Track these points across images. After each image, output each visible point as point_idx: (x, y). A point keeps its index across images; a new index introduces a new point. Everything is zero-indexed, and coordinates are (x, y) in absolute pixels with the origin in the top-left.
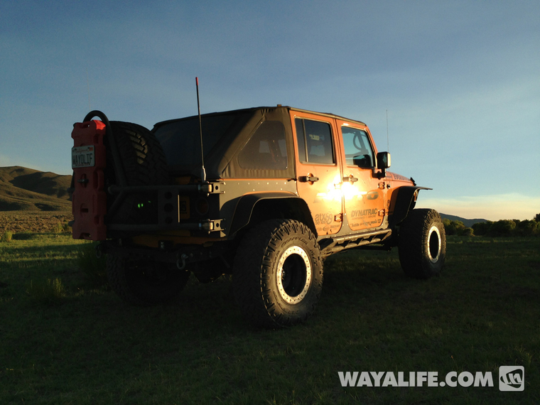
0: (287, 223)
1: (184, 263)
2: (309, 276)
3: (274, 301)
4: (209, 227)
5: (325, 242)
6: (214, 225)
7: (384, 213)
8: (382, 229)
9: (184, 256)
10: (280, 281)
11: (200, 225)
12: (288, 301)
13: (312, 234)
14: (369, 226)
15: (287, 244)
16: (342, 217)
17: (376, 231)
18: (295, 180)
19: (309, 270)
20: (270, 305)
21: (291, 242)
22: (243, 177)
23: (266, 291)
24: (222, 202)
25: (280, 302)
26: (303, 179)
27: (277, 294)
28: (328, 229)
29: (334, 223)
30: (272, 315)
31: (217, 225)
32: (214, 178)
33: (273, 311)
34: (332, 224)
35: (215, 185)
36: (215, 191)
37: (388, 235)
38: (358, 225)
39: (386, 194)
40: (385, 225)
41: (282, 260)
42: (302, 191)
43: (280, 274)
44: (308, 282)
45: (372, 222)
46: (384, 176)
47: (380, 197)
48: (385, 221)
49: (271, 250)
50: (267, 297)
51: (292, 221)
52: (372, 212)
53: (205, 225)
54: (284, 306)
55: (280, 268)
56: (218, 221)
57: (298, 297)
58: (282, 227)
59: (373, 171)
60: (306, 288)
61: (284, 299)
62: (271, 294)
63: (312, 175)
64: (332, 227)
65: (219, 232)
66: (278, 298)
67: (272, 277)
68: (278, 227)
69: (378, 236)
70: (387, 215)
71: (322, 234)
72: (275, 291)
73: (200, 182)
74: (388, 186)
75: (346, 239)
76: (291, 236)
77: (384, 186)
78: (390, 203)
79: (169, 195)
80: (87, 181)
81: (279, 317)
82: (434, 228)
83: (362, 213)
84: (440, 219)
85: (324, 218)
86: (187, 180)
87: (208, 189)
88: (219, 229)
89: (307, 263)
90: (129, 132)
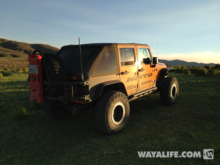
0: (116, 94)
1: (75, 111)
2: (124, 113)
3: (110, 125)
4: (85, 98)
5: (132, 96)
6: (87, 98)
7: (154, 81)
8: (153, 88)
9: (75, 109)
10: (113, 117)
11: (81, 98)
12: (116, 124)
13: (126, 96)
14: (148, 87)
15: (116, 102)
16: (137, 86)
17: (151, 89)
18: (119, 75)
19: (124, 111)
20: (109, 127)
22: (98, 76)
23: (107, 122)
24: (90, 88)
25: (113, 125)
26: (122, 73)
27: (112, 122)
28: (132, 91)
29: (134, 89)
30: (110, 130)
32: (86, 78)
34: (133, 89)
35: (87, 81)
36: (87, 84)
37: (156, 89)
38: (144, 87)
39: (156, 74)
40: (155, 86)
41: (114, 109)
42: (123, 79)
43: (113, 114)
44: (124, 115)
45: (150, 85)
46: (155, 67)
47: (153, 75)
48: (155, 84)
49: (109, 106)
50: (108, 124)
51: (118, 93)
52: (150, 81)
53: (83, 98)
54: (114, 126)
55: (113, 112)
56: (89, 96)
57: (120, 122)
58: (114, 96)
59: (151, 65)
60: (123, 118)
61: (114, 123)
62: (109, 123)
63: (126, 71)
64: (133, 90)
65: (89, 100)
66: (112, 124)
67: (109, 116)
68: (112, 96)
69: (152, 91)
70: (155, 81)
71: (129, 94)
72: (111, 121)
73: (81, 80)
74: (157, 70)
75: (139, 94)
76: (117, 99)
77: (155, 70)
78: (157, 76)
79: (68, 86)
80: (35, 80)
81: (113, 131)
82: (174, 85)
83: (145, 83)
84: (177, 81)
85: (130, 87)
86: (75, 78)
87: (84, 84)
88: (89, 98)
89: (124, 108)
90: (51, 59)
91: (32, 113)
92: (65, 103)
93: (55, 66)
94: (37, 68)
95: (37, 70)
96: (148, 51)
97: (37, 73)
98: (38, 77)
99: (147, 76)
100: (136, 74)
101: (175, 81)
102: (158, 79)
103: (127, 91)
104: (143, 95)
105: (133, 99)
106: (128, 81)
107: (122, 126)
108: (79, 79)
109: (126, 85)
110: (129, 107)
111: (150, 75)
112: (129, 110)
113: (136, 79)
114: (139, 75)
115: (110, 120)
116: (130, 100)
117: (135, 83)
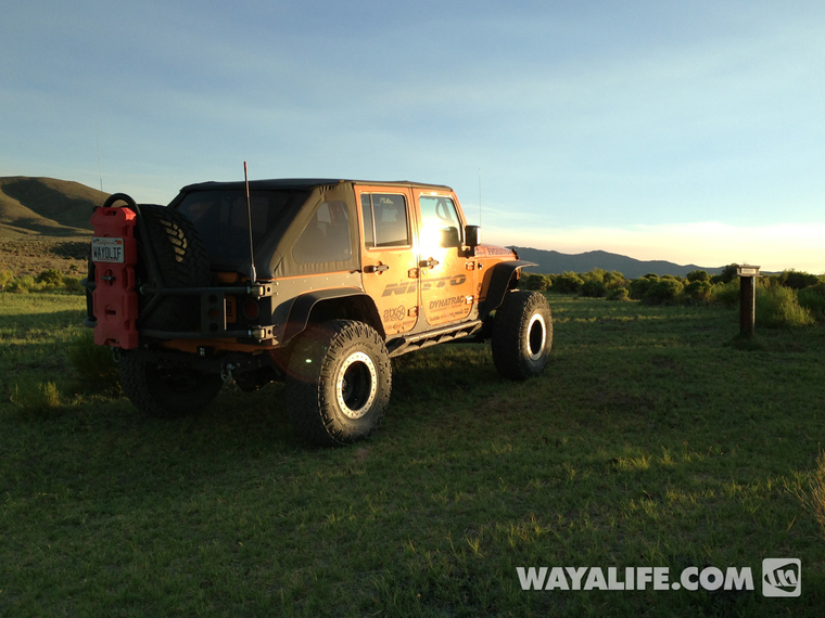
0: (349, 326)
1: (230, 373)
2: (374, 386)
3: (333, 417)
4: (260, 335)
5: (396, 343)
6: (266, 333)
7: (473, 301)
8: (469, 321)
9: (230, 366)
10: (340, 393)
11: (250, 333)
12: (350, 415)
13: (379, 337)
14: (452, 318)
15: (349, 351)
16: (417, 311)
17: (462, 323)
18: (360, 271)
19: (374, 379)
20: (328, 421)
21: (353, 348)
22: (298, 274)
23: (324, 404)
24: (274, 305)
25: (340, 417)
26: (370, 269)
27: (336, 408)
28: (399, 326)
29: (407, 319)
30: (331, 431)
31: (269, 332)
32: (265, 277)
33: (331, 429)
34: (404, 320)
35: (267, 286)
36: (267, 294)
37: (477, 328)
38: (438, 318)
39: (477, 278)
40: (474, 315)
41: (343, 370)
42: (372, 287)
43: (340, 386)
44: (373, 393)
45: (457, 313)
46: (473, 255)
47: (468, 280)
48: (475, 309)
49: (331, 359)
50: (324, 412)
51: (356, 324)
52: (460, 300)
53: (255, 332)
54: (344, 421)
55: (341, 378)
56: (271, 328)
57: (361, 410)
58: (344, 332)
59: (460, 249)
60: (371, 399)
61: (342, 413)
62: (329, 409)
63: (381, 264)
64: (404, 323)
65: (271, 339)
66: (338, 412)
67: (330, 389)
68: (339, 332)
69: (463, 330)
70: (476, 302)
71: (391, 333)
72: (335, 404)
73: (249, 283)
74: (479, 266)
75: (422, 336)
76: (353, 342)
77: (473, 266)
78: (482, 286)
79: (213, 299)
80: (114, 279)
81: (339, 434)
82: (536, 316)
83: (443, 303)
84: (545, 304)
85: (395, 313)
86: (231, 278)
87: (259, 292)
88: (271, 336)
89: (373, 371)
90: (163, 222)
91: (75, 402)
92: (199, 351)
93: (174, 241)
94: (121, 246)
95: (121, 251)
96: (450, 205)
97: (121, 259)
98: (125, 271)
99: (448, 282)
100: (413, 274)
101: (541, 304)
102: (484, 295)
103: (385, 325)
104: (434, 343)
105: (405, 349)
106: (387, 293)
107: (367, 425)
108: (244, 280)
109: (382, 305)
110: (388, 372)
111: (458, 280)
112: (390, 379)
113: (411, 290)
114: (423, 277)
115: (331, 401)
116: (395, 353)
117: (408, 300)
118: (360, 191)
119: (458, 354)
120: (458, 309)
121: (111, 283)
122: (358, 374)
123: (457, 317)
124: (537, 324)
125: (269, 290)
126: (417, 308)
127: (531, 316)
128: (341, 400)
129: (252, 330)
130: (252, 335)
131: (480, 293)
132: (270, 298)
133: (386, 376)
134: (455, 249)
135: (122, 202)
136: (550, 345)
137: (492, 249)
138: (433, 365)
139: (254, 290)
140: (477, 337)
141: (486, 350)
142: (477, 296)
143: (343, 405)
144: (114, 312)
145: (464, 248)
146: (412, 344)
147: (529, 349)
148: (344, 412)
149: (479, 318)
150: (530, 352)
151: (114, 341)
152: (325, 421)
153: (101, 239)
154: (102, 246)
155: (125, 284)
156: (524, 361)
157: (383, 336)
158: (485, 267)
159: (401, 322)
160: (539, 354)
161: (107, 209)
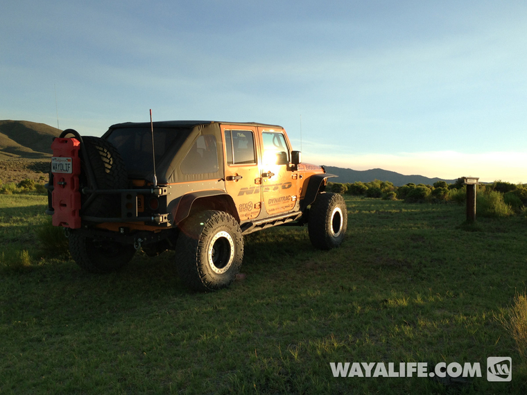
0: (217, 214)
1: (140, 244)
2: (232, 253)
3: (206, 272)
4: (159, 220)
5: (247, 225)
6: (163, 218)
7: (296, 199)
8: (294, 212)
9: (140, 240)
10: (210, 257)
11: (153, 218)
12: (217, 272)
13: (235, 221)
14: (283, 210)
15: (217, 230)
16: (260, 205)
17: (289, 213)
18: (224, 180)
19: (232, 249)
20: (203, 275)
21: (219, 229)
22: (184, 181)
23: (200, 265)
24: (169, 201)
25: (210, 272)
26: (230, 178)
27: (208, 267)
28: (249, 215)
29: (254, 210)
30: (204, 282)
31: (165, 218)
32: (163, 183)
33: (204, 280)
34: (252, 211)
35: (164, 188)
36: (164, 194)
37: (299, 216)
38: (274, 210)
39: (299, 184)
40: (297, 208)
41: (213, 243)
42: (231, 190)
43: (210, 253)
44: (232, 257)
45: (286, 207)
46: (297, 170)
47: (293, 186)
48: (297, 204)
49: (204, 235)
50: (200, 269)
51: (221, 213)
52: (288, 198)
53: (156, 218)
54: (213, 275)
55: (211, 248)
56: (166, 215)
57: (224, 268)
58: (213, 218)
59: (288, 166)
60: (230, 262)
61: (212, 271)
62: (204, 267)
63: (237, 175)
64: (252, 213)
65: (166, 223)
66: (209, 269)
67: (204, 254)
68: (210, 218)
69: (290, 218)
70: (298, 200)
71: (243, 219)
72: (207, 265)
73: (152, 186)
74: (300, 177)
75: (264, 221)
76: (219, 224)
77: (296, 177)
78: (302, 190)
79: (129, 197)
80: (65, 184)
81: (209, 284)
82: (337, 209)
83: (277, 200)
84: (343, 201)
85: (246, 206)
86: (141, 183)
87: (159, 192)
88: (166, 220)
89: (232, 243)
90: (98, 148)
91: (40, 263)
92: (120, 230)
93: (105, 159)
94: (71, 163)
95: (71, 166)
96: (282, 138)
97: (70, 171)
98: (72, 179)
99: (280, 187)
100: (257, 181)
101: (339, 201)
102: (304, 195)
103: (240, 214)
104: (271, 225)
105: (252, 230)
106: (241, 194)
107: (227, 278)
108: (149, 185)
109: (238, 201)
110: (242, 244)
111: (287, 186)
112: (243, 249)
113: (257, 192)
114: (264, 183)
115: (205, 262)
116: (246, 232)
117: (254, 199)
118: (224, 128)
119: (287, 233)
120: (287, 204)
121: (64, 186)
122: (222, 245)
123: (286, 209)
124: (337, 213)
125: (165, 191)
126: (261, 203)
127: (333, 209)
128: (211, 262)
129: (154, 217)
130: (154, 220)
131: (301, 194)
132: (166, 196)
133: (240, 247)
134: (285, 166)
135: (71, 135)
136: (345, 228)
137: (309, 166)
138: (271, 240)
139: (155, 191)
140: (299, 222)
141: (305, 230)
142: (299, 196)
143: (212, 265)
144: (65, 205)
145: (290, 165)
146: (257, 226)
147: (332, 230)
148: (213, 269)
149: (300, 210)
150: (333, 232)
151: (65, 223)
152: (201, 275)
153: (57, 158)
154: (58, 163)
155: (73, 187)
156: (329, 237)
157: (239, 221)
158: (305, 177)
159: (250, 212)
160: (338, 233)
161: (62, 139)
